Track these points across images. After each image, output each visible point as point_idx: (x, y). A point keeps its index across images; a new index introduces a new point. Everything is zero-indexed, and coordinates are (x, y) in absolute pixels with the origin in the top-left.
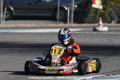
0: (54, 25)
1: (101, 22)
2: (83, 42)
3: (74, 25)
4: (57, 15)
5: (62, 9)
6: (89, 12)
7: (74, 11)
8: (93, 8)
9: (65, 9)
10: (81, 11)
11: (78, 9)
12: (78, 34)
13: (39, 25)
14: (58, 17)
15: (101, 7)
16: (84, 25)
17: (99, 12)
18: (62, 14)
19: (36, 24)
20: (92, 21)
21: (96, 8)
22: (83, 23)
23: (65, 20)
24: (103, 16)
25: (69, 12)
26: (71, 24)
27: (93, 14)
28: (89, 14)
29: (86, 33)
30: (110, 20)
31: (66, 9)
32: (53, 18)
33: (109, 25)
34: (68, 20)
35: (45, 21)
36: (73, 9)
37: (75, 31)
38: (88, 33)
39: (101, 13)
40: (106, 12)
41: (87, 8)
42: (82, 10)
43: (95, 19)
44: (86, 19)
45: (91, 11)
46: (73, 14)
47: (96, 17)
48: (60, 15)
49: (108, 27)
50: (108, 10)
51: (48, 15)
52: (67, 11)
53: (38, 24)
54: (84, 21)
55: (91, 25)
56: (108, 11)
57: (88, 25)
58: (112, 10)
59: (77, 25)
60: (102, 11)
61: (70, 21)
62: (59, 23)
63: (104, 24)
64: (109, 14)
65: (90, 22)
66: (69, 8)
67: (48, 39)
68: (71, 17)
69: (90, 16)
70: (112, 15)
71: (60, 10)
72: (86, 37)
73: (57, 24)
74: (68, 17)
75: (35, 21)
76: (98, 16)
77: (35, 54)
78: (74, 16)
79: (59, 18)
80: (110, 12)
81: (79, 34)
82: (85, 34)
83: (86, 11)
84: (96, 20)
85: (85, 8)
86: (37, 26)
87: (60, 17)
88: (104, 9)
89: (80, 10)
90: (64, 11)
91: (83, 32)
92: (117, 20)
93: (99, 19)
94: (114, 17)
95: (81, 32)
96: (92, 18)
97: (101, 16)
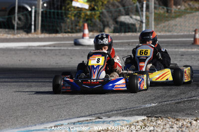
0: (10, 36)
1: (86, 31)
2: (57, 63)
3: (42, 36)
4: (15, 20)
5: (22, 9)
6: (66, 14)
7: (42, 12)
8: (74, 7)
10: (54, 12)
11: (48, 10)
12: (48, 50)
14: (16, 22)
15: (87, 6)
16: (60, 36)
17: (83, 15)
18: (22, 18)
20: (72, 29)
21: (78, 8)
22: (57, 32)
23: (27, 28)
24: (91, 20)
25: (33, 15)
26: (37, 34)
27: (73, 18)
28: (68, 18)
29: (62, 48)
30: (102, 27)
31: (29, 9)
32: (7, 25)
34: (33, 27)
36: (41, 10)
37: (44, 46)
38: (65, 48)
39: (86, 15)
40: (95, 15)
41: (63, 8)
42: (56, 11)
43: (76, 25)
44: (63, 25)
45: (70, 13)
46: (40, 18)
47: (78, 22)
48: (19, 19)
50: (98, 10)
52: (31, 12)
54: (58, 29)
55: (70, 35)
57: (66, 35)
58: (104, 11)
59: (47, 35)
60: (89, 13)
61: (35, 30)
62: (18, 33)
63: (91, 33)
65: (69, 30)
66: (33, 7)
68: (37, 23)
69: (68, 20)
70: (105, 19)
71: (19, 12)
72: (63, 55)
73: (14, 34)
74: (33, 23)
76: (81, 20)
78: (42, 21)
80: (102, 13)
81: (51, 50)
82: (60, 50)
83: (62, 13)
84: (78, 28)
85: (61, 9)
87: (19, 22)
88: (92, 9)
89: (52, 11)
90: (25, 12)
91: (58, 47)
92: (112, 28)
93: (84, 26)
94: (108, 22)
95: (54, 47)
96: (72, 24)
97: (87, 21)
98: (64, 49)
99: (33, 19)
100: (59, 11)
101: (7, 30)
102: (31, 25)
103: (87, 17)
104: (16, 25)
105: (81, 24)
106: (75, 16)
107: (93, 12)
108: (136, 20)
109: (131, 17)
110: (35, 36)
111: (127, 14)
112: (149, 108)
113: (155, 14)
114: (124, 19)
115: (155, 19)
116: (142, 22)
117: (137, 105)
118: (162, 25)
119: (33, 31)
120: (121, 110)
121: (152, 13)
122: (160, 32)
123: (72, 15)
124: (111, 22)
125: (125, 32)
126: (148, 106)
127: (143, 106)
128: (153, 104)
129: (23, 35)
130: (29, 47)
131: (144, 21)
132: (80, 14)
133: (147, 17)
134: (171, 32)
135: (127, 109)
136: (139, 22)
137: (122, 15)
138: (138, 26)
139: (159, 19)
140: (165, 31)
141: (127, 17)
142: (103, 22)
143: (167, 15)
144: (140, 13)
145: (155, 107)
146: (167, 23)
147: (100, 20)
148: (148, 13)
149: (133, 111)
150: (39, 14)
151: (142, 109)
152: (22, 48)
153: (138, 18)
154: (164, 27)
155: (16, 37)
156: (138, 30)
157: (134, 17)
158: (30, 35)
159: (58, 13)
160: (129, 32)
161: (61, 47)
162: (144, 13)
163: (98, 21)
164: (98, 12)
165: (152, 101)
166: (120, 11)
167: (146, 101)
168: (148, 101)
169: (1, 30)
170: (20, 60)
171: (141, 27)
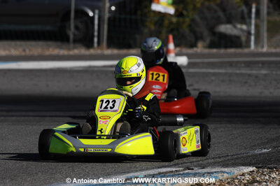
0: (63, 52)
1: (171, 46)
3: (108, 52)
4: (70, 29)
5: (81, 14)
6: (143, 22)
7: (109, 19)
8: (154, 12)
9: (88, 15)
10: (125, 19)
11: (118, 16)
13: (28, 52)
14: (71, 32)
15: (171, 11)
17: (166, 22)
18: (80, 25)
19: (21, 50)
21: (160, 13)
22: (129, 47)
23: (88, 43)
24: (178, 30)
25: (96, 22)
26: (102, 49)
27: (153, 27)
28: (145, 27)
30: (193, 40)
31: (91, 14)
32: (59, 37)
33: (190, 51)
34: (96, 40)
35: (40, 43)
36: (107, 15)
39: (171, 23)
40: (184, 22)
41: (139, 12)
42: (128, 17)
44: (137, 36)
45: (149, 20)
46: (106, 27)
47: (160, 32)
48: (77, 28)
49: (189, 56)
50: (188, 16)
51: (48, 28)
52: (93, 18)
53: (24, 50)
54: (131, 42)
56: (187, 20)
58: (197, 17)
59: (116, 51)
60: (174, 20)
61: (99, 43)
62: (74, 48)
63: (178, 49)
64: (190, 26)
66: (97, 11)
67: (48, 86)
68: (101, 33)
69: (146, 31)
70: (197, 29)
71: (76, 17)
73: (69, 49)
74: (96, 34)
75: (18, 43)
76: (164, 31)
77: (18, 118)
78: (109, 31)
79: (74, 35)
80: (193, 20)
83: (136, 20)
85: (135, 14)
86: (23, 54)
87: (76, 33)
88: (179, 14)
89: (123, 16)
90: (85, 18)
92: (208, 41)
93: (168, 38)
94: (202, 33)
96: (151, 35)
97: (171, 31)
99: (96, 27)
100: (133, 17)
101: (59, 43)
102: (93, 36)
103: (172, 26)
104: (71, 37)
105: (164, 35)
106: (155, 24)
107: (181, 19)
108: (241, 30)
109: (235, 27)
110: (99, 52)
111: (229, 21)
112: (260, 154)
113: (269, 22)
114: (225, 28)
115: (268, 30)
116: (249, 33)
117: (242, 151)
119: (96, 45)
120: (219, 158)
121: (263, 21)
122: (275, 48)
123: (151, 23)
124: (206, 33)
125: (226, 47)
126: (257, 152)
127: (251, 153)
128: (266, 150)
129: (83, 51)
130: (90, 67)
131: (253, 32)
132: (163, 21)
133: (257, 26)
135: (228, 156)
136: (246, 34)
137: (222, 23)
138: (243, 39)
141: (229, 26)
144: (248, 20)
145: (267, 153)
148: (258, 21)
149: (237, 159)
150: (104, 20)
151: (249, 156)
152: (81, 69)
153: (244, 27)
155: (71, 53)
156: (244, 44)
157: (239, 26)
158: (92, 51)
159: (131, 19)
160: (231, 47)
162: (253, 21)
163: (187, 31)
165: (263, 145)
166: (219, 17)
167: (255, 146)
168: (259, 145)
169: (50, 43)
170: (77, 86)
171: (248, 41)
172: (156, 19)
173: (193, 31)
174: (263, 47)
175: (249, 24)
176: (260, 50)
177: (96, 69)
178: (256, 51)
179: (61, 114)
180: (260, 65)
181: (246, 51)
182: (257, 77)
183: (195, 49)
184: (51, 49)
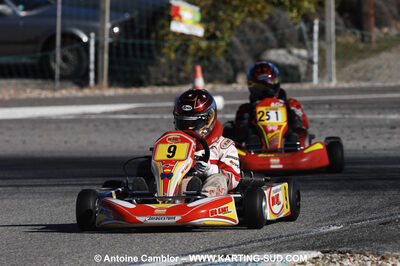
0: (46, 94)
1: (200, 82)
2: (140, 147)
3: (111, 92)
4: (55, 61)
5: (70, 39)
6: (159, 47)
7: (111, 45)
8: (175, 34)
9: (80, 40)
10: (134, 45)
11: (123, 40)
12: (124, 120)
14: (57, 65)
15: (199, 31)
16: (146, 91)
17: (192, 48)
18: (71, 56)
20: (171, 77)
21: (182, 34)
22: (140, 84)
23: (79, 78)
24: (209, 59)
25: (92, 50)
26: (100, 89)
27: (173, 56)
28: (162, 55)
29: (152, 116)
30: (231, 73)
31: (85, 39)
32: (40, 72)
33: (227, 88)
34: (92, 75)
36: (107, 40)
37: (115, 113)
38: (158, 116)
39: (199, 49)
40: (217, 48)
41: (153, 35)
42: (138, 42)
43: (179, 70)
44: (152, 69)
45: (167, 45)
46: (106, 56)
47: (184, 63)
48: (65, 59)
49: (225, 96)
50: (222, 39)
51: (24, 60)
52: (87, 44)
54: (143, 77)
55: (167, 89)
57: (159, 90)
58: (235, 40)
59: (121, 91)
60: (204, 44)
61: (96, 80)
62: (62, 88)
63: (209, 86)
64: (226, 52)
65: (165, 80)
66: (93, 35)
67: (24, 142)
68: (100, 65)
69: (163, 60)
70: (236, 57)
71: (63, 44)
73: (54, 90)
74: (92, 66)
76: (189, 61)
78: (111, 62)
79: (61, 68)
80: (230, 45)
81: (129, 120)
82: (147, 119)
83: (149, 45)
84: (182, 75)
85: (148, 37)
87: (64, 65)
88: (210, 36)
89: (130, 41)
90: (76, 45)
91: (143, 113)
93: (194, 71)
94: (242, 63)
95: (135, 113)
96: (171, 67)
97: (200, 60)
98: (154, 119)
99: (92, 57)
100: (145, 42)
101: (40, 81)
102: (88, 70)
103: (200, 54)
104: (58, 72)
105: (189, 67)
106: (176, 51)
107: (213, 44)
108: (299, 57)
109: (290, 52)
110: (97, 92)
111: (281, 45)
112: (327, 234)
113: (338, 44)
114: (276, 55)
115: (338, 56)
116: (311, 61)
117: (302, 230)
118: (353, 66)
119: (92, 82)
120: (269, 239)
121: (331, 43)
122: (348, 81)
123: (170, 49)
126: (324, 230)
127: (314, 232)
128: (335, 227)
129: (73, 92)
130: (85, 114)
131: (316, 59)
132: (187, 46)
133: (321, 52)
134: (368, 80)
135: (281, 237)
136: (306, 62)
137: (272, 48)
138: (303, 69)
139: (345, 55)
140: (359, 79)
141: (282, 52)
142: (232, 62)
143: (361, 46)
144: (308, 43)
145: (338, 232)
146: (362, 63)
147: (227, 60)
148: (323, 43)
149: (294, 240)
150: (103, 48)
151: (311, 237)
152: (71, 117)
153: (304, 53)
154: (356, 71)
155: (58, 94)
156: (303, 77)
157: (296, 51)
158: (86, 92)
159: (141, 45)
160: (285, 81)
161: (148, 113)
162: (316, 45)
163: (222, 60)
164: (222, 44)
165: (332, 220)
166: (267, 39)
167: (320, 221)
168: (325, 220)
169: (27, 81)
170: (66, 142)
171: (309, 72)
172: (177, 43)
173: (230, 60)
174: (330, 80)
175: (310, 49)
176: (326, 85)
177: (93, 117)
178: (320, 86)
179: (44, 181)
180: (327, 106)
181: (306, 86)
182: (322, 123)
183: (234, 85)
184: (28, 91)
